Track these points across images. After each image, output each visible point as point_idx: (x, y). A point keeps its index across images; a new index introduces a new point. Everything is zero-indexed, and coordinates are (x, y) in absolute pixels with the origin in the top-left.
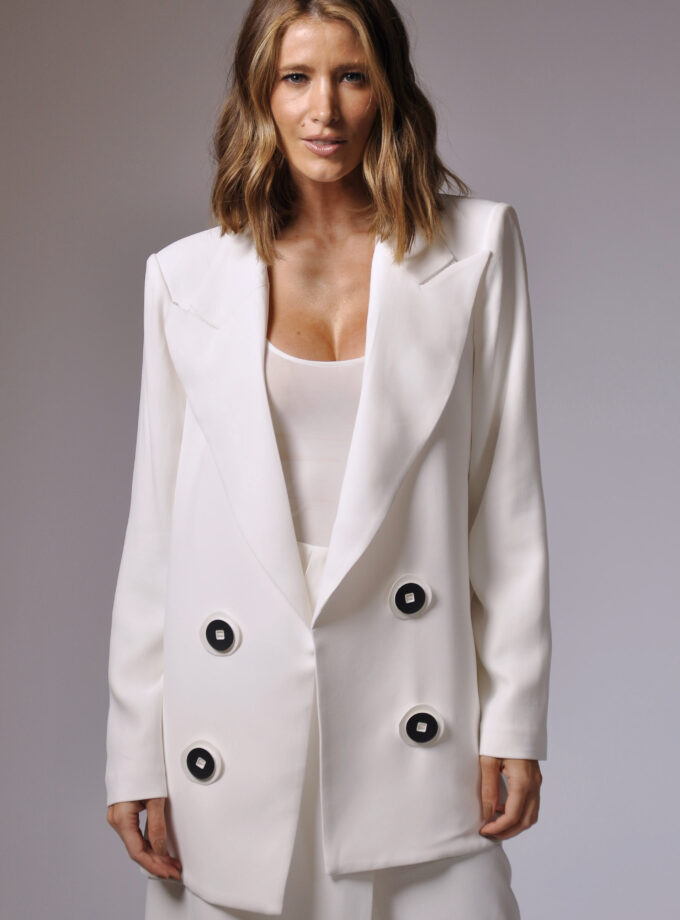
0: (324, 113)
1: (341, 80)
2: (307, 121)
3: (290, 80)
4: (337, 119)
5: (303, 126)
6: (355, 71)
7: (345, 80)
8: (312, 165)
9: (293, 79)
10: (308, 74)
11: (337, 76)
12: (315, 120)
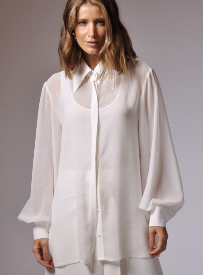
0: (92, 33)
1: (97, 23)
2: (87, 37)
3: (81, 23)
4: (96, 35)
5: (86, 38)
6: (101, 20)
7: (98, 23)
8: (89, 49)
9: (82, 23)
10: (86, 22)
11: (96, 22)
12: (89, 36)
